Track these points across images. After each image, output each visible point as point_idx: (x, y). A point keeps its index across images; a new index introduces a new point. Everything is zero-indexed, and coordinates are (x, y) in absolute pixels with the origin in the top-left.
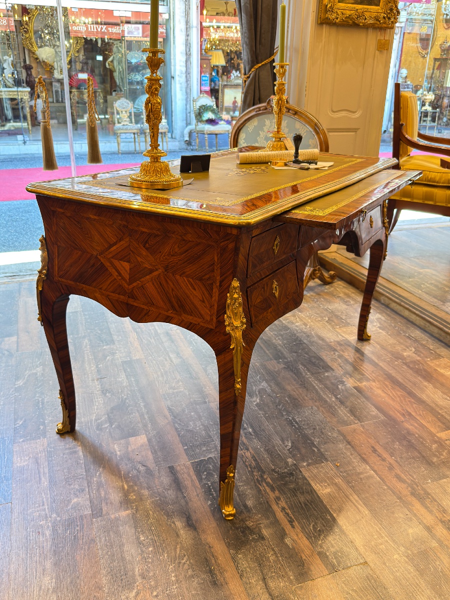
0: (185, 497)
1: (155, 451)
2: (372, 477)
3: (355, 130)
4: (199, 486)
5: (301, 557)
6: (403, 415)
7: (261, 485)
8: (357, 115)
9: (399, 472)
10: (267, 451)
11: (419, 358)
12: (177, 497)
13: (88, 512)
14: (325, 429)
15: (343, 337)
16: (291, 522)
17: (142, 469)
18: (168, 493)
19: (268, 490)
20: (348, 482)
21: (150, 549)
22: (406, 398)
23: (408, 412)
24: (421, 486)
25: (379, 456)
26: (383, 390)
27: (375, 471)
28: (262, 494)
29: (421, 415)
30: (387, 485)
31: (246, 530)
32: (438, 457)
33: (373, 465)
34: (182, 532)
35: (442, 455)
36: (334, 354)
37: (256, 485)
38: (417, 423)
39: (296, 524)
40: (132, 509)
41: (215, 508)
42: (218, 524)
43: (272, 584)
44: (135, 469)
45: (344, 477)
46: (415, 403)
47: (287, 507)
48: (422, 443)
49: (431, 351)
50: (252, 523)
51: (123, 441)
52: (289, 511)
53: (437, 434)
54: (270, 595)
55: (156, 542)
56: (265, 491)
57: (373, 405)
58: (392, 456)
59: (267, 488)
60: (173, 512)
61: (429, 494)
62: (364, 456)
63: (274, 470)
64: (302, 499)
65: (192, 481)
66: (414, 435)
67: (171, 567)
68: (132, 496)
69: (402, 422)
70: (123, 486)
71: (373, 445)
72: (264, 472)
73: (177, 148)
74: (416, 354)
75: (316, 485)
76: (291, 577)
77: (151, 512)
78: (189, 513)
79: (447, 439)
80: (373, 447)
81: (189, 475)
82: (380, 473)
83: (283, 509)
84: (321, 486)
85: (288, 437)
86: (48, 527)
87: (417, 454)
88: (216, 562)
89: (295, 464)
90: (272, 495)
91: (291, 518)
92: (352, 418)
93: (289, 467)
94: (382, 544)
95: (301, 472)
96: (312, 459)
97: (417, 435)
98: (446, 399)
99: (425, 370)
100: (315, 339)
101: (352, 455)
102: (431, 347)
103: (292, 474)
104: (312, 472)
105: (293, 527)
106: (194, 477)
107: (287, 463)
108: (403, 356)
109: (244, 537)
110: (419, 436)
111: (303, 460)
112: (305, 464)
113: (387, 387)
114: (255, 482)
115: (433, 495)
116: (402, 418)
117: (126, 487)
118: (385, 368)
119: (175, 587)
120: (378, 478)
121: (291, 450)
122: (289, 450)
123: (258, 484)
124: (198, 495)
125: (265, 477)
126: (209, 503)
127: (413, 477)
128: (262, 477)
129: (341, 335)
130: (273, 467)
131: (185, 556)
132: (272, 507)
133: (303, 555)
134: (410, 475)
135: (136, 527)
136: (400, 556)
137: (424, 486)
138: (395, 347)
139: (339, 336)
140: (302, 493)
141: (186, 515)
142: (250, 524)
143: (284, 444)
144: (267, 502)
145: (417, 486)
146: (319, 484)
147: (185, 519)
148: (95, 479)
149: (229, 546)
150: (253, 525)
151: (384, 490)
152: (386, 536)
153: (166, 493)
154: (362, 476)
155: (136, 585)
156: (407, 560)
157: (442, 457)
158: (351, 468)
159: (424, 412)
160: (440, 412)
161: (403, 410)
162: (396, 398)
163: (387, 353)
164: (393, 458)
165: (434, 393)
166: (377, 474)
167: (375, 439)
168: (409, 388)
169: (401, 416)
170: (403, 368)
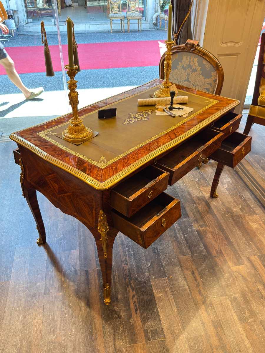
0: (89, 289)
1: (82, 260)
2: (185, 290)
3: (237, 55)
4: (98, 284)
5: (135, 331)
6: (217, 252)
7: (128, 287)
8: (239, 45)
9: (201, 289)
10: (137, 266)
11: (241, 213)
12: (86, 288)
13: (43, 291)
14: (171, 256)
15: (202, 194)
16: (136, 310)
17: (73, 270)
18: (82, 286)
19: (130, 290)
20: (172, 291)
21: (67, 315)
22: (223, 241)
23: (221, 250)
24: (210, 299)
25: (194, 277)
26: (212, 234)
27: (189, 286)
28: (127, 293)
29: (227, 253)
30: (192, 296)
31: (113, 312)
32: (226, 282)
33: (189, 283)
34: (83, 308)
36: (193, 206)
37: (125, 287)
38: (223, 259)
39: (138, 312)
40: (63, 292)
41: (102, 298)
42: (101, 306)
43: (117, 342)
44: (69, 269)
45: (171, 288)
46: (227, 245)
47: (137, 302)
48: (221, 272)
49: (251, 209)
50: (117, 308)
51: (67, 252)
52: (137, 304)
53: (231, 268)
54: (115, 348)
55: (70, 312)
56: (129, 291)
57: (203, 243)
59: (130, 289)
60: (82, 297)
61: (212, 304)
62: (186, 276)
63: (137, 279)
64: (146, 298)
65: (95, 280)
66: (218, 266)
67: (74, 326)
68: (65, 285)
69: (215, 257)
70: (62, 278)
71: (193, 270)
72: (131, 279)
73: (148, 28)
74: (241, 210)
75: (155, 291)
76: (127, 341)
77: (71, 295)
78: (89, 299)
79: (236, 271)
80: (193, 271)
81: (94, 276)
82: (191, 288)
83: (135, 302)
84: (158, 291)
85: (150, 260)
86: (24, 297)
88: (94, 327)
89: (149, 277)
90: (132, 294)
91: (137, 308)
92: (188, 251)
93: (145, 278)
94: (177, 329)
95: (150, 282)
96: (158, 275)
97: (220, 267)
98: (246, 244)
99: (242, 223)
100: (186, 194)
101: (180, 274)
102: (252, 206)
103: (145, 282)
104: (156, 282)
105: (136, 313)
106: (97, 278)
107: (144, 275)
108: (233, 211)
109: (111, 315)
111: (154, 275)
112: (154, 277)
113: (215, 232)
114: (125, 285)
115: (214, 306)
116: (216, 255)
117: (63, 279)
118: (219, 219)
119: (73, 337)
120: (189, 291)
121: (149, 268)
122: (148, 267)
123: (126, 286)
124: (96, 289)
125: (131, 282)
126: (100, 294)
128: (130, 282)
129: (202, 192)
130: (137, 277)
131: (81, 321)
132: (130, 300)
133: (136, 330)
134: (207, 292)
135: (63, 303)
136: (183, 338)
138: (230, 204)
139: (201, 193)
140: (147, 294)
141: (87, 299)
142: (116, 308)
143: (147, 263)
144: (128, 297)
146: (157, 290)
147: (86, 301)
148: (49, 273)
149: (103, 319)
150: (117, 309)
151: (189, 299)
152: (180, 325)
153: (81, 285)
154: (181, 289)
155: (56, 333)
156: (186, 340)
157: (228, 282)
158: (177, 283)
159: (230, 252)
160: (239, 252)
161: (219, 249)
162: (218, 240)
163: (224, 208)
164: (201, 279)
165: (241, 239)
166: (189, 288)
167: (196, 266)
168: (228, 234)
169: (216, 253)
170: (230, 219)
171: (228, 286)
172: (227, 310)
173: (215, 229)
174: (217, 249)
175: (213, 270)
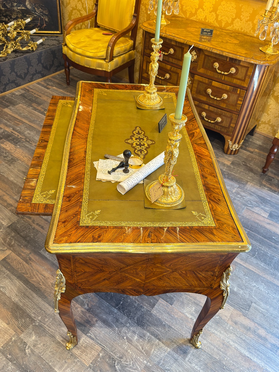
6: (30, 259)
9: (30, 220)
22: (29, 276)
23: (28, 263)
25: (40, 225)
26: (45, 277)
29: (20, 264)
32: (11, 236)
33: (42, 219)
36: (88, 305)
46: (24, 273)
48: (19, 242)
53: (11, 252)
57: (49, 260)
58: (34, 228)
62: (47, 222)
66: (24, 246)
69: (30, 253)
79: (6, 251)
80: (43, 229)
87: (22, 234)
97: (22, 246)
113: (43, 282)
116: (30, 256)
127: (23, 220)
129: (92, 339)
134: (25, 221)
139: (93, 336)
145: (21, 217)
157: (9, 237)
159: (18, 267)
160: (8, 272)
161: (31, 264)
162: (36, 273)
163: (49, 330)
164: (33, 227)
165: (11, 291)
167: (43, 235)
168: (28, 289)
169: (32, 257)
170: (34, 313)
172: (4, 218)
173: (45, 287)
174: (31, 262)
175: (27, 240)
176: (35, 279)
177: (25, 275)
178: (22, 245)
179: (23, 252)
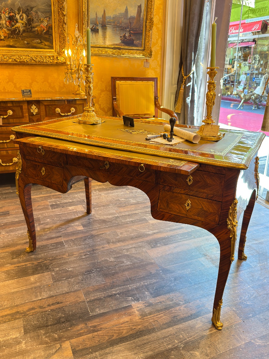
2: (36, 296)
6: (95, 327)
9: (36, 310)
14: (82, 284)
23: (98, 331)
24: (21, 318)
26: (128, 322)
27: (41, 300)
30: (28, 302)
32: (44, 334)
33: (45, 300)
35: (46, 337)
38: (83, 333)
48: (61, 329)
53: (68, 341)
61: (15, 320)
62: (55, 297)
69: (86, 324)
71: (63, 303)
80: (61, 303)
82: (38, 302)
89: (54, 270)
92: (92, 298)
96: (56, 276)
97: (69, 329)
104: (47, 275)
110: (69, 330)
111: (56, 273)
112: (53, 274)
113: (133, 326)
115: (13, 321)
116: (90, 325)
120: (34, 300)
121: (65, 270)
127: (30, 316)
134: (32, 315)
137: (22, 319)
145: (22, 316)
151: (25, 301)
154: (38, 293)
161: (101, 328)
162: (117, 328)
164: (50, 310)
166: (38, 300)
167: (69, 305)
169: (93, 325)
171: (39, 336)
173: (141, 326)
175: (65, 321)
176: (125, 331)
177: (113, 338)
178: (67, 328)
179: (79, 330)
